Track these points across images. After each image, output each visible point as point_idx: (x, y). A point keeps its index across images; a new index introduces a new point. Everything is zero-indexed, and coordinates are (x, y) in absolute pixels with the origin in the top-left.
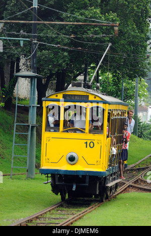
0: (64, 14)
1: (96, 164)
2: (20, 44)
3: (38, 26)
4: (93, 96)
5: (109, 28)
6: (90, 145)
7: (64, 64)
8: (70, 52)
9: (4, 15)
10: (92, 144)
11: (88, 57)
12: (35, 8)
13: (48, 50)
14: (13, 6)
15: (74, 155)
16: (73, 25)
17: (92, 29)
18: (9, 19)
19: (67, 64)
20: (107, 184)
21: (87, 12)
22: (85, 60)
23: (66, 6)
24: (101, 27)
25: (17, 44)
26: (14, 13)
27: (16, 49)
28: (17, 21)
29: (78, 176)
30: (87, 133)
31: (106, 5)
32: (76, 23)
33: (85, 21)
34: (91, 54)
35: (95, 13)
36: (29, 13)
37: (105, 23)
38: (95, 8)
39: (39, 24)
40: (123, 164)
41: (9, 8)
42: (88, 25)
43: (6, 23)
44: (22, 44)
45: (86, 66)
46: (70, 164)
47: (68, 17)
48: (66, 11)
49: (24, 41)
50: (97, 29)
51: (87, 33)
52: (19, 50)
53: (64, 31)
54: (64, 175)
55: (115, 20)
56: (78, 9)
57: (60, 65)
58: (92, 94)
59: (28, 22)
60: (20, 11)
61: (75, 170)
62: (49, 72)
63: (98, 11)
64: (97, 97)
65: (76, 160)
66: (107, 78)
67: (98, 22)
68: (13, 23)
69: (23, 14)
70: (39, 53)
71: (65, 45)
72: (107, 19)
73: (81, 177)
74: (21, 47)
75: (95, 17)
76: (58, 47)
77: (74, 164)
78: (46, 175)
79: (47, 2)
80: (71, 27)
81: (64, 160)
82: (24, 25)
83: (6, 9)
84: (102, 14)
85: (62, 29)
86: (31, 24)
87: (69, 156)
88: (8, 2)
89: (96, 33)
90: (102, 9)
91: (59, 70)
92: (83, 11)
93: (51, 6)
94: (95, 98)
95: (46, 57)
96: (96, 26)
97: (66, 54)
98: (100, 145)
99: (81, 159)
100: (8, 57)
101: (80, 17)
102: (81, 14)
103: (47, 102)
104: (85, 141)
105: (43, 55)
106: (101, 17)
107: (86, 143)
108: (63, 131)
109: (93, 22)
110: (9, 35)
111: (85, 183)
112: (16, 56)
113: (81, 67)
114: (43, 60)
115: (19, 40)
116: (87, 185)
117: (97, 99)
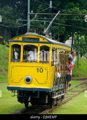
0: (63, 10)
1: (44, 83)
2: (44, 23)
3: (52, 16)
4: (42, 39)
5: (83, 16)
6: (40, 70)
7: (63, 32)
8: (66, 27)
9: (37, 11)
10: (41, 70)
11: (74, 29)
12: (51, 8)
13: (56, 26)
14: (41, 7)
15: (30, 77)
16: (67, 15)
17: (75, 17)
18: (39, 13)
19: (65, 32)
20: (53, 96)
21: (73, 10)
22: (73, 30)
23: (64, 7)
24: (79, 16)
25: (42, 23)
26: (41, 10)
27: (42, 25)
28: (43, 14)
29: (32, 91)
30: (38, 63)
31: (82, 6)
32: (68, 14)
33: (72, 13)
34: (75, 28)
35: (77, 10)
36: (48, 10)
37: (81, 14)
38: (77, 8)
39: (52, 15)
40: (67, 84)
41: (39, 8)
42: (74, 15)
43: (38, 14)
44: (45, 23)
45: (73, 33)
46: (27, 84)
47: (65, 12)
48: (64, 9)
49: (46, 22)
50: (78, 17)
51: (73, 19)
52: (43, 26)
53: (63, 18)
54: (23, 91)
55: (86, 13)
56: (69, 8)
57: (61, 33)
58: (42, 37)
59: (47, 14)
60: (44, 9)
61: (30, 87)
62: (56, 35)
63: (78, 9)
64: (45, 40)
65: (31, 81)
66: (82, 38)
67: (78, 14)
68: (41, 14)
69: (45, 11)
70: (52, 27)
71: (63, 24)
72: (82, 13)
73: (34, 92)
74: (44, 25)
75: (77, 12)
76: (61, 25)
77: (29, 84)
78: (12, 91)
79: (56, 5)
80: (66, 16)
81: (23, 81)
82: (46, 15)
83: (38, 8)
84: (80, 10)
85: (62, 17)
86: (49, 14)
87: (26, 78)
88: (39, 5)
89: (77, 18)
90: (80, 8)
91: (61, 35)
92: (71, 9)
93: (57, 7)
94: (43, 40)
95: (55, 29)
96: (77, 16)
97: (64, 27)
98: (47, 70)
99: (34, 80)
100: (39, 29)
101: (70, 11)
102: (71, 10)
103: (12, 42)
104: (37, 68)
105: (54, 28)
106: (79, 12)
107: (38, 69)
108: (23, 62)
109: (76, 14)
110: (39, 20)
111: (37, 96)
112: (42, 28)
113: (71, 33)
114: (54, 30)
115: (44, 22)
116: (39, 97)
117: (45, 41)
